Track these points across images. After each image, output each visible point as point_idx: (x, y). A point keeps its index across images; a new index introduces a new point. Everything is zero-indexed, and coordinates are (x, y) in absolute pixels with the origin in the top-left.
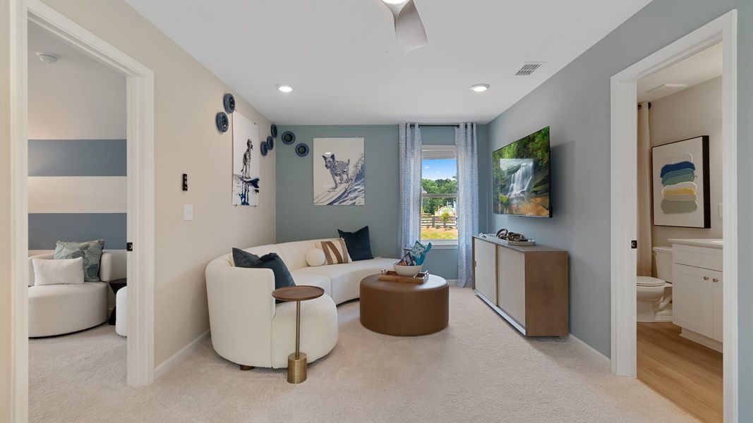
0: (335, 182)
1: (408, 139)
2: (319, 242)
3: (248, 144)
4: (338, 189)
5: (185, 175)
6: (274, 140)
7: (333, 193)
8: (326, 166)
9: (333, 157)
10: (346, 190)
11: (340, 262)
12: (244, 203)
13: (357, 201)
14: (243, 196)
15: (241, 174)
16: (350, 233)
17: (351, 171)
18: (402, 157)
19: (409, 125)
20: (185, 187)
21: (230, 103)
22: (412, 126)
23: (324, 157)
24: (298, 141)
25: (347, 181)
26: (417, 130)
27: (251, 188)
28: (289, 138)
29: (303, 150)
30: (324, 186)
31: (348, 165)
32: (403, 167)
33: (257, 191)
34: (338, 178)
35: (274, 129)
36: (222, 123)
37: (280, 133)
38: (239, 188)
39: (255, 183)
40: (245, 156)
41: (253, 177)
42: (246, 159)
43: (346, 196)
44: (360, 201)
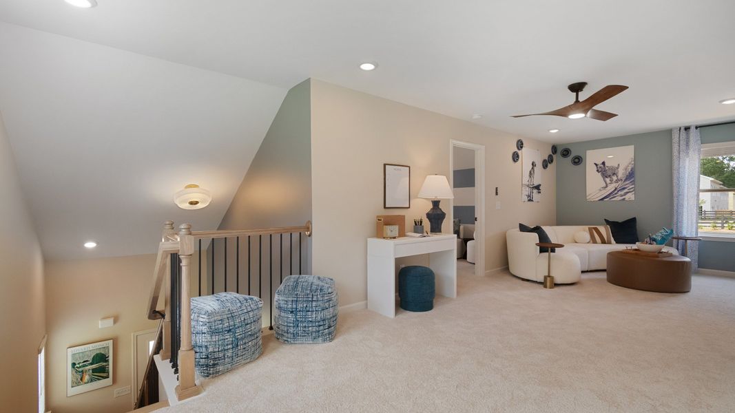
0: (606, 183)
1: (681, 142)
2: (586, 228)
3: (533, 164)
4: (608, 188)
5: (497, 188)
6: (554, 156)
7: (603, 192)
8: (598, 171)
9: (603, 163)
10: (616, 189)
11: (603, 242)
12: (530, 200)
13: (627, 197)
14: (529, 196)
15: (528, 183)
16: (617, 222)
17: (621, 173)
18: (675, 158)
19: (683, 129)
20: (497, 194)
21: (520, 145)
22: (687, 129)
23: (595, 164)
24: (573, 154)
25: (617, 181)
26: (693, 131)
27: (535, 191)
28: (566, 153)
29: (578, 161)
30: (595, 186)
31: (618, 168)
32: (675, 166)
33: (540, 192)
34: (608, 180)
35: (554, 149)
36: (516, 157)
37: (559, 151)
38: (526, 191)
39: (538, 187)
40: (530, 172)
41: (536, 184)
42: (531, 174)
43: (616, 194)
44: (630, 196)
